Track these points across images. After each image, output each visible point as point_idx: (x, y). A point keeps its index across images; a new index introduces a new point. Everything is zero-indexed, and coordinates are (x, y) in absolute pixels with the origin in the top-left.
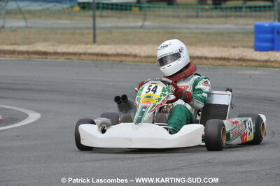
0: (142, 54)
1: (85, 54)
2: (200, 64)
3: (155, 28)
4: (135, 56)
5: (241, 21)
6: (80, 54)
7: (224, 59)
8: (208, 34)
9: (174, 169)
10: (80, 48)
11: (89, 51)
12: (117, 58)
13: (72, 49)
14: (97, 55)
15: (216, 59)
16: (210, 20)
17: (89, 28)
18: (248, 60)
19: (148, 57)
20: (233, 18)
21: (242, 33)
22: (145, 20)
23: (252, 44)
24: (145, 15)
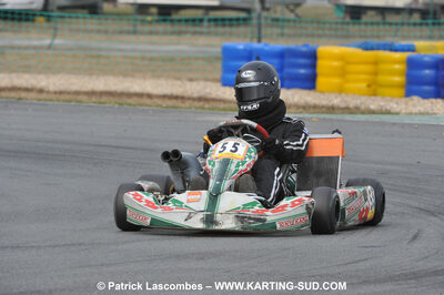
0: (52, 88)
2: (141, 105)
3: (71, 49)
4: (41, 91)
5: (202, 40)
7: (176, 98)
8: (151, 59)
9: (102, 265)
12: (13, 94)
15: (164, 97)
16: (154, 38)
18: (214, 100)
19: (61, 93)
20: (188, 36)
21: (203, 59)
22: (55, 36)
23: (218, 75)
24: (56, 29)
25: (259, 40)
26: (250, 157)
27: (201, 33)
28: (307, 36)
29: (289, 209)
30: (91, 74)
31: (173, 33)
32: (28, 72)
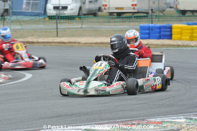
0: (83, 42)
1: (53, 42)
3: (88, 28)
4: (79, 43)
5: (132, 24)
6: (51, 43)
8: (115, 31)
10: (50, 40)
11: (55, 41)
12: (70, 45)
13: (46, 40)
14: (59, 43)
16: (116, 23)
17: (54, 29)
19: (86, 43)
22: (82, 24)
24: (83, 22)
25: (152, 23)
26: (106, 68)
27: (133, 21)
28: (168, 21)
29: (115, 86)
30: (95, 37)
31: (122, 22)
32: (75, 37)
